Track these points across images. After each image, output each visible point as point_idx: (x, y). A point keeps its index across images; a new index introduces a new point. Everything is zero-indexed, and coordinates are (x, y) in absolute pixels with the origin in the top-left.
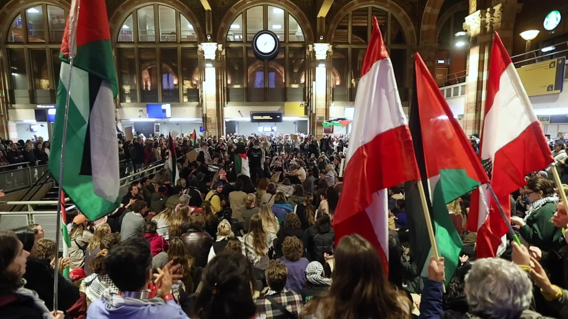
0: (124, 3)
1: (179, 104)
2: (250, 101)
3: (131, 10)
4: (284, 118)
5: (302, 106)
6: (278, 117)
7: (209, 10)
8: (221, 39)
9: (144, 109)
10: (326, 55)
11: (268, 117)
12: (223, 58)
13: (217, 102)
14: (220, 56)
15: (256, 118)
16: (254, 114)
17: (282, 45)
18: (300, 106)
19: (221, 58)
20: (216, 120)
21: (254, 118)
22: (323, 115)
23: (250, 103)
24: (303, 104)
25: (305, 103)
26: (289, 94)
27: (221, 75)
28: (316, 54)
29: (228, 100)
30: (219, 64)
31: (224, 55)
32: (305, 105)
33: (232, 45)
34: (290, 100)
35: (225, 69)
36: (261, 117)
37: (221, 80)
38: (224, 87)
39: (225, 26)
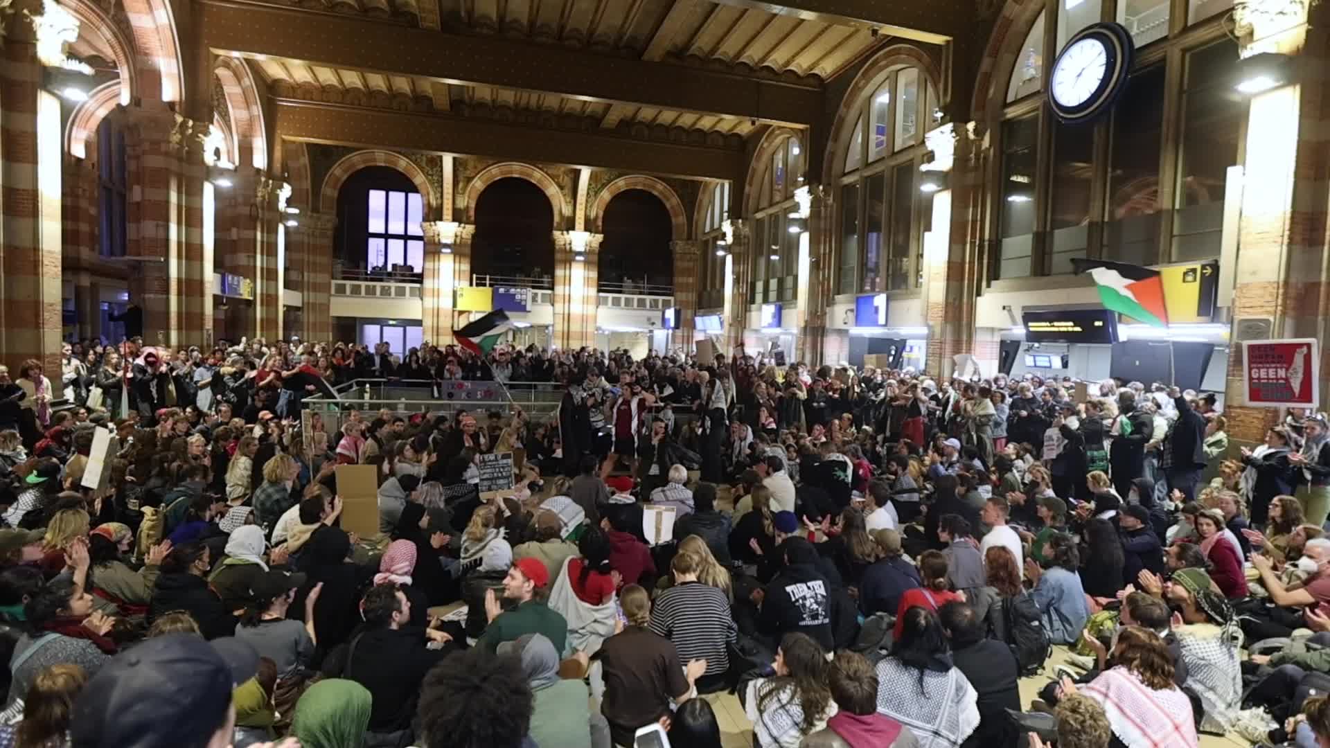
0: (846, 96)
1: (906, 295)
2: (1049, 275)
3: (859, 103)
5: (1190, 278)
6: (1097, 323)
7: (948, 42)
8: (982, 106)
9: (853, 306)
10: (1306, 27)
11: (1067, 326)
12: (985, 158)
13: (954, 284)
14: (972, 155)
15: (1036, 327)
16: (1029, 317)
17: (1155, 56)
18: (1184, 281)
19: (977, 157)
20: (943, 332)
21: (1031, 329)
22: (1268, 312)
23: (1045, 279)
24: (1194, 271)
25: (1203, 267)
26: (1172, 236)
27: (975, 206)
28: (1256, 37)
29: (994, 275)
30: (970, 178)
31: (988, 149)
32: (1203, 274)
33: (1011, 113)
34: (1173, 259)
35: (989, 185)
36: (1048, 324)
37: (974, 222)
38: (982, 239)
39: (994, 65)
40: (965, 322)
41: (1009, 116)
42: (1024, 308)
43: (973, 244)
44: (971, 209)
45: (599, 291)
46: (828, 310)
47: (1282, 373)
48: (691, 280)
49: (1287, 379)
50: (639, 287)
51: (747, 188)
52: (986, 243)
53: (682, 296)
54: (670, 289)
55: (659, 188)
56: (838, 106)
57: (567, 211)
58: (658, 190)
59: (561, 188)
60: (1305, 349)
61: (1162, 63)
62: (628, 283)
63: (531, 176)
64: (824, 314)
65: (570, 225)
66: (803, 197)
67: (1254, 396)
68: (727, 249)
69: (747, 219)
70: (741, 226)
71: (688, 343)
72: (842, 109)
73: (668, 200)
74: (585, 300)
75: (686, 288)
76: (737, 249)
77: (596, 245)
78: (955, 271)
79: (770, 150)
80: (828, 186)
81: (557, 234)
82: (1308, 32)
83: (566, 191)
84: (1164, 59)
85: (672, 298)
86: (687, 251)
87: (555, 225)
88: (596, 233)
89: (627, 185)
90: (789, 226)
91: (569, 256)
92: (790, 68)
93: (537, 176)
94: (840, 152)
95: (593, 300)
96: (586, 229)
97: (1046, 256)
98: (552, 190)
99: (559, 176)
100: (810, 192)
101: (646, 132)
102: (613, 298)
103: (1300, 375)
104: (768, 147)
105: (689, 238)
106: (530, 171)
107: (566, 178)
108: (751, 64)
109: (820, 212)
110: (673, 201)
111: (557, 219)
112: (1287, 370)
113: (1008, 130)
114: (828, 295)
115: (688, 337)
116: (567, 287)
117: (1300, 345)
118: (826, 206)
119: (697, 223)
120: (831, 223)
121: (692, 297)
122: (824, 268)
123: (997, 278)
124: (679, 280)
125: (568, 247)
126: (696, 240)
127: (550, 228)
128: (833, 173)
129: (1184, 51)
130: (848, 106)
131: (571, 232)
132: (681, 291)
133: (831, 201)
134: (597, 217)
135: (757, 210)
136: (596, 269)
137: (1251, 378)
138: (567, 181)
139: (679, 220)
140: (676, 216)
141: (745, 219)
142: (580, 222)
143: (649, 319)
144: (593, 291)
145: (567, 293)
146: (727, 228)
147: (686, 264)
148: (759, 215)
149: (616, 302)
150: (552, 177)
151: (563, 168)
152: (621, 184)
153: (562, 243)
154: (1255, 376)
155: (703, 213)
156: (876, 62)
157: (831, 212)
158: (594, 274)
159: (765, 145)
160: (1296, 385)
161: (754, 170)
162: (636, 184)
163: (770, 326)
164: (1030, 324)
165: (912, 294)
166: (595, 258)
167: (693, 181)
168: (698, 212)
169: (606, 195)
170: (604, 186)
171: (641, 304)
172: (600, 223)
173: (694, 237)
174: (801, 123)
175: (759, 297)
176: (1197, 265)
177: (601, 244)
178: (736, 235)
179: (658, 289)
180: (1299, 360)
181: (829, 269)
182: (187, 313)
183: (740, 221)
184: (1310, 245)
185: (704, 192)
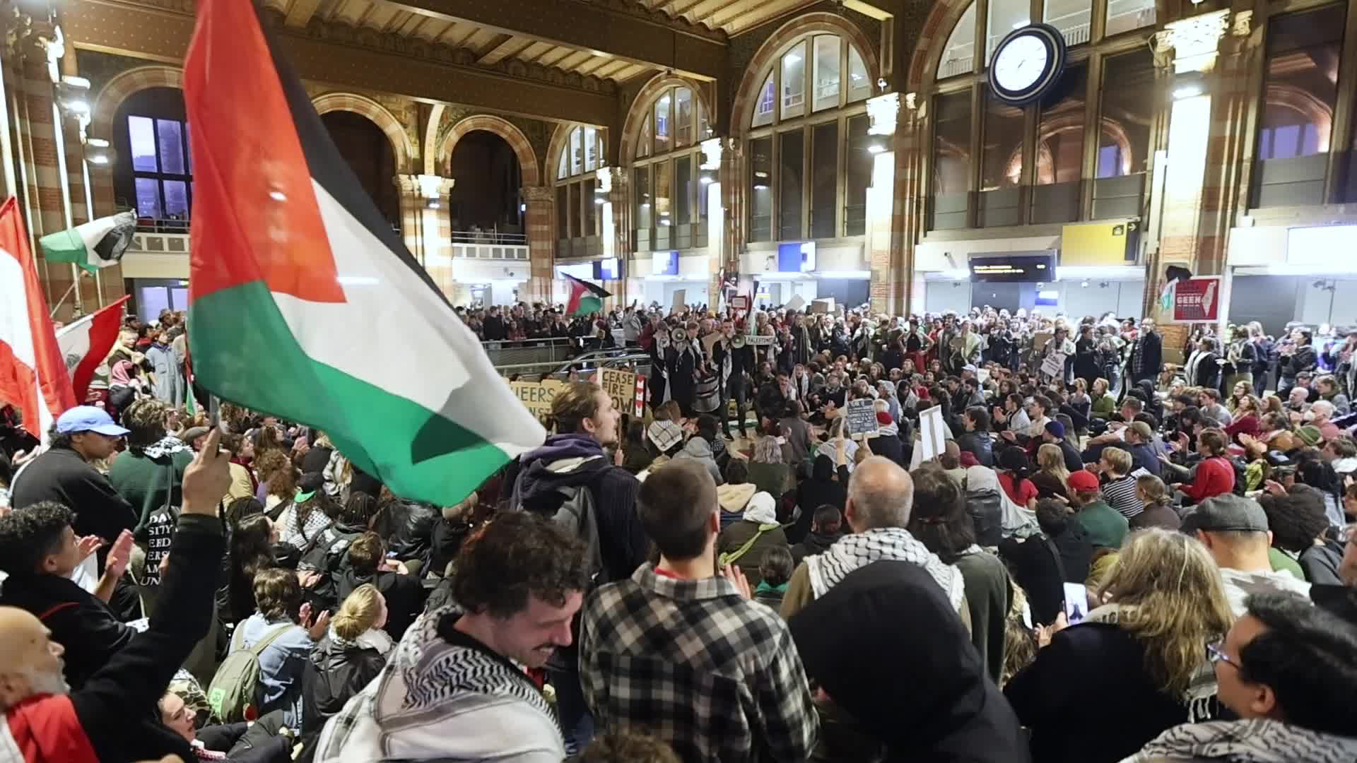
0: (757, 54)
1: (833, 243)
2: (982, 227)
3: (769, 63)
4: (1060, 272)
5: (1118, 231)
6: (1039, 267)
7: (888, 19)
8: (918, 79)
9: (776, 254)
10: (1217, 53)
11: (1007, 269)
12: (920, 126)
13: (897, 234)
14: (911, 123)
15: (981, 270)
16: (975, 262)
17: (1079, 56)
18: (1113, 234)
19: (914, 125)
20: (888, 277)
21: (977, 272)
22: (1186, 258)
23: (979, 231)
24: (1122, 227)
25: (1129, 224)
26: (1092, 199)
27: (913, 168)
28: (1177, 56)
29: (929, 227)
30: (908, 143)
31: (923, 118)
32: (1128, 230)
33: (945, 88)
34: (1093, 217)
35: (924, 151)
36: (985, 267)
37: (912, 180)
38: (919, 197)
39: (929, 45)
40: (905, 266)
41: (941, 91)
42: (969, 254)
43: (911, 199)
44: (909, 170)
45: (453, 241)
46: (741, 257)
47: (1198, 300)
48: (546, 228)
49: (1201, 304)
50: (488, 236)
51: (624, 136)
52: (923, 200)
53: (537, 245)
54: (523, 238)
55: (508, 130)
56: (747, 63)
57: (413, 152)
58: (506, 133)
59: (405, 126)
60: (1215, 283)
61: (1086, 63)
62: (478, 232)
63: (368, 111)
64: (737, 260)
65: (418, 168)
66: (713, 150)
67: (1178, 315)
68: (606, 196)
69: (626, 167)
70: (619, 174)
71: (547, 293)
72: (752, 67)
73: (517, 143)
74: (441, 252)
75: (542, 237)
76: (615, 197)
77: (446, 191)
78: (898, 223)
79: (652, 99)
80: (737, 138)
81: (403, 178)
82: (1217, 58)
83: (410, 129)
84: (1087, 60)
85: (527, 248)
86: (539, 198)
87: (399, 168)
88: (446, 177)
89: (475, 125)
90: (700, 177)
91: (421, 204)
92: (704, 21)
93: (374, 111)
94: (748, 108)
95: (448, 251)
96: (437, 173)
97: (979, 213)
98: (393, 128)
99: (400, 112)
100: (721, 144)
101: (524, 71)
102: (468, 248)
103: (1210, 301)
104: (651, 95)
105: (542, 184)
106: (365, 105)
107: (408, 115)
108: (669, 14)
109: (729, 164)
110: (522, 145)
111: (401, 161)
112: (1202, 297)
113: (939, 103)
114: (740, 243)
115: (546, 287)
116: (419, 237)
117: (1211, 281)
118: (735, 159)
119: (549, 171)
120: (740, 175)
121: (548, 245)
122: (735, 217)
123: (931, 229)
124: (533, 228)
125: (417, 193)
126: (550, 186)
127: (393, 172)
128: (742, 128)
129: (1103, 56)
130: (759, 62)
131: (420, 176)
132: (536, 240)
133: (740, 153)
134: (445, 160)
135: (637, 159)
136: (448, 218)
137: (1176, 304)
138: (410, 118)
139: (529, 165)
140: (526, 160)
141: (624, 167)
142: (429, 165)
143: (506, 270)
144: (447, 241)
145: (419, 244)
146: (604, 175)
147: (540, 212)
148: (638, 164)
149: (471, 253)
150: (393, 113)
151: (405, 101)
152: (469, 124)
153: (410, 188)
154: (1179, 302)
155: (556, 159)
156: (794, 26)
157: (741, 163)
158: (447, 223)
159: (648, 93)
160: (1207, 308)
161: (632, 117)
162: (484, 125)
163: (664, 273)
164: (976, 267)
165: (840, 242)
166: (447, 205)
167: (541, 122)
168: (551, 157)
169: (453, 137)
170: (451, 125)
171: (497, 254)
172: (448, 167)
173: (546, 182)
174: (708, 75)
175: (643, 244)
176: (1124, 222)
177: (452, 190)
178: (615, 183)
179: (511, 237)
180: (1210, 290)
181: (740, 217)
182: (51, 282)
183: (619, 169)
184: (1208, 211)
185: (558, 136)
